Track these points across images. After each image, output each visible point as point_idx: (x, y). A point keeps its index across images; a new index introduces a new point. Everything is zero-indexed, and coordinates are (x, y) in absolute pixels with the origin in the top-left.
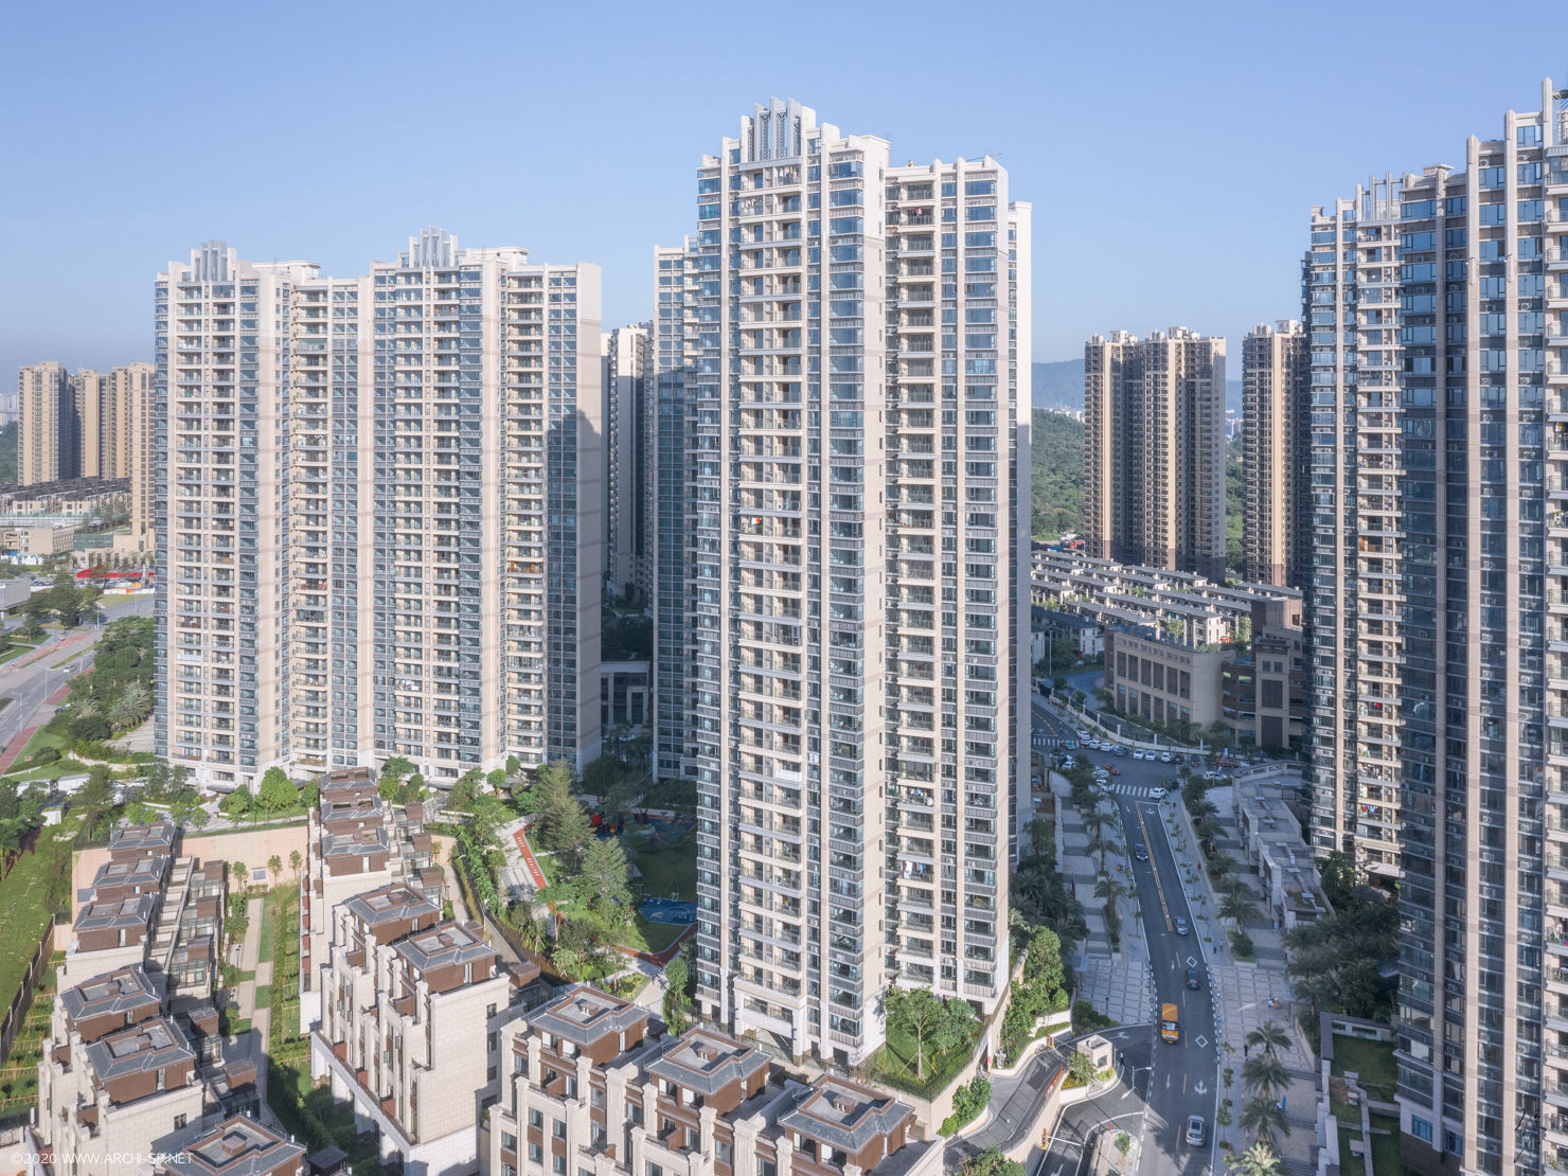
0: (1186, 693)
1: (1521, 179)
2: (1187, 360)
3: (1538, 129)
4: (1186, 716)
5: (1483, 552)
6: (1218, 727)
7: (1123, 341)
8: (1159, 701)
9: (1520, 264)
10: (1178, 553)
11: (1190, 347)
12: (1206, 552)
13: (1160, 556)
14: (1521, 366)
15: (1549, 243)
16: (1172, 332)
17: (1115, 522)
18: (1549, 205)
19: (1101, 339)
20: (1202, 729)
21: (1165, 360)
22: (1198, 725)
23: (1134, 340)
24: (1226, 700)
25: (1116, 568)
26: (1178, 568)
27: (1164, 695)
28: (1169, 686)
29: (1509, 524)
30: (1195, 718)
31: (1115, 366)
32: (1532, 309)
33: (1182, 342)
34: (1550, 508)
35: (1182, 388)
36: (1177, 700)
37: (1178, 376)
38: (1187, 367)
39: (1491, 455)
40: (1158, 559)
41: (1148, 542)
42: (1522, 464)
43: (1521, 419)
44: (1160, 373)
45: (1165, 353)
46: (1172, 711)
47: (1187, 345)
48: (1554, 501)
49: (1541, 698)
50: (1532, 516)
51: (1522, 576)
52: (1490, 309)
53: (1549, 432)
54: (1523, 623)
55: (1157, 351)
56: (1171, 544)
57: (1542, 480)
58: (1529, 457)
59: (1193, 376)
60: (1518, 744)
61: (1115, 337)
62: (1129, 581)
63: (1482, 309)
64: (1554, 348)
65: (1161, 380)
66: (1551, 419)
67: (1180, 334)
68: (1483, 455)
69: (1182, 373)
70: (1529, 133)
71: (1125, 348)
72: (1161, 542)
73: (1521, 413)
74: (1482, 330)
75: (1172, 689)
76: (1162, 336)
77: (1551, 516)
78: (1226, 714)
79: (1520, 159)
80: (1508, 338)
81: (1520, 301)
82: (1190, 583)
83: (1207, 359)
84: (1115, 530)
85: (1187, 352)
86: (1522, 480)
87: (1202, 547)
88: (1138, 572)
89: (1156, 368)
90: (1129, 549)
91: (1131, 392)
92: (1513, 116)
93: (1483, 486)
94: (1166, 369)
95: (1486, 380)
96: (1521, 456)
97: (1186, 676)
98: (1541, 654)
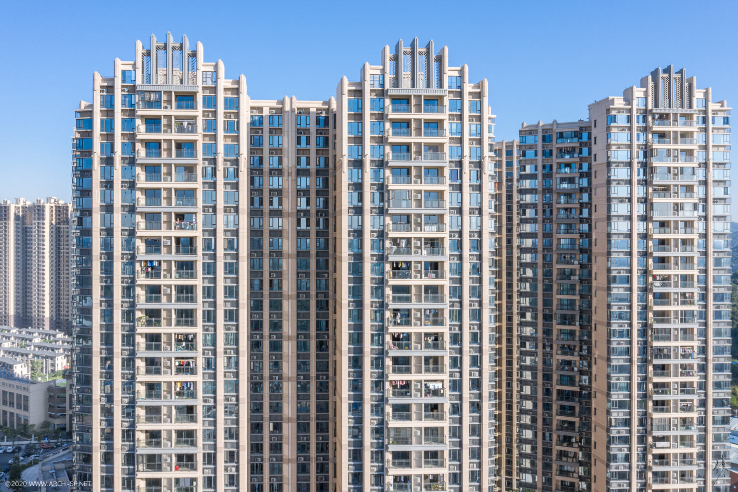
0: (26, 408)
1: (123, 104)
2: (56, 215)
3: (133, 72)
4: (26, 420)
5: (102, 344)
6: (46, 425)
7: (21, 204)
8: (12, 414)
9: (122, 158)
10: (51, 319)
11: (58, 208)
12: (66, 318)
13: (41, 322)
14: (123, 224)
15: (138, 146)
16: (48, 200)
17: (17, 304)
18: (138, 122)
19: (9, 202)
20: (35, 428)
21: (43, 215)
22: (33, 426)
23: (28, 203)
24: (51, 407)
25: (15, 331)
26: (51, 328)
27: (14, 410)
28: (18, 404)
29: (115, 326)
30: (31, 422)
31: (17, 218)
32: (129, 187)
33: (53, 205)
34: (138, 314)
35: (54, 230)
36: (21, 412)
37: (51, 224)
38: (56, 219)
39: (106, 282)
40: (40, 324)
41: (35, 314)
42: (123, 287)
43: (122, 258)
44: (41, 222)
45: (44, 211)
46: (19, 418)
47: (56, 207)
48: (141, 310)
49: (134, 436)
50: (128, 320)
51: (123, 359)
52: (106, 187)
53: (138, 267)
54: (123, 389)
55: (38, 210)
56: (47, 315)
57: (134, 297)
58: (127, 283)
59: (59, 224)
60: (121, 467)
61: (17, 201)
62: (19, 338)
63: (102, 187)
64: (141, 213)
65: (41, 225)
66: (138, 258)
67: (52, 201)
68: (101, 282)
69: (54, 222)
70: (127, 74)
71: (23, 207)
72: (41, 314)
73: (122, 254)
74: (101, 201)
75: (19, 407)
76: (42, 201)
77: (140, 318)
78: (51, 416)
79: (123, 91)
80: (115, 206)
81: (122, 182)
82: (54, 336)
83: (67, 215)
84: (17, 309)
85: (56, 211)
86: (123, 297)
87: (63, 315)
88: (27, 332)
89: (39, 219)
90: (25, 320)
91: (26, 232)
92: (119, 62)
93: (101, 302)
94: (44, 219)
95: (103, 233)
96: (122, 282)
97: (26, 398)
98: (133, 407)
